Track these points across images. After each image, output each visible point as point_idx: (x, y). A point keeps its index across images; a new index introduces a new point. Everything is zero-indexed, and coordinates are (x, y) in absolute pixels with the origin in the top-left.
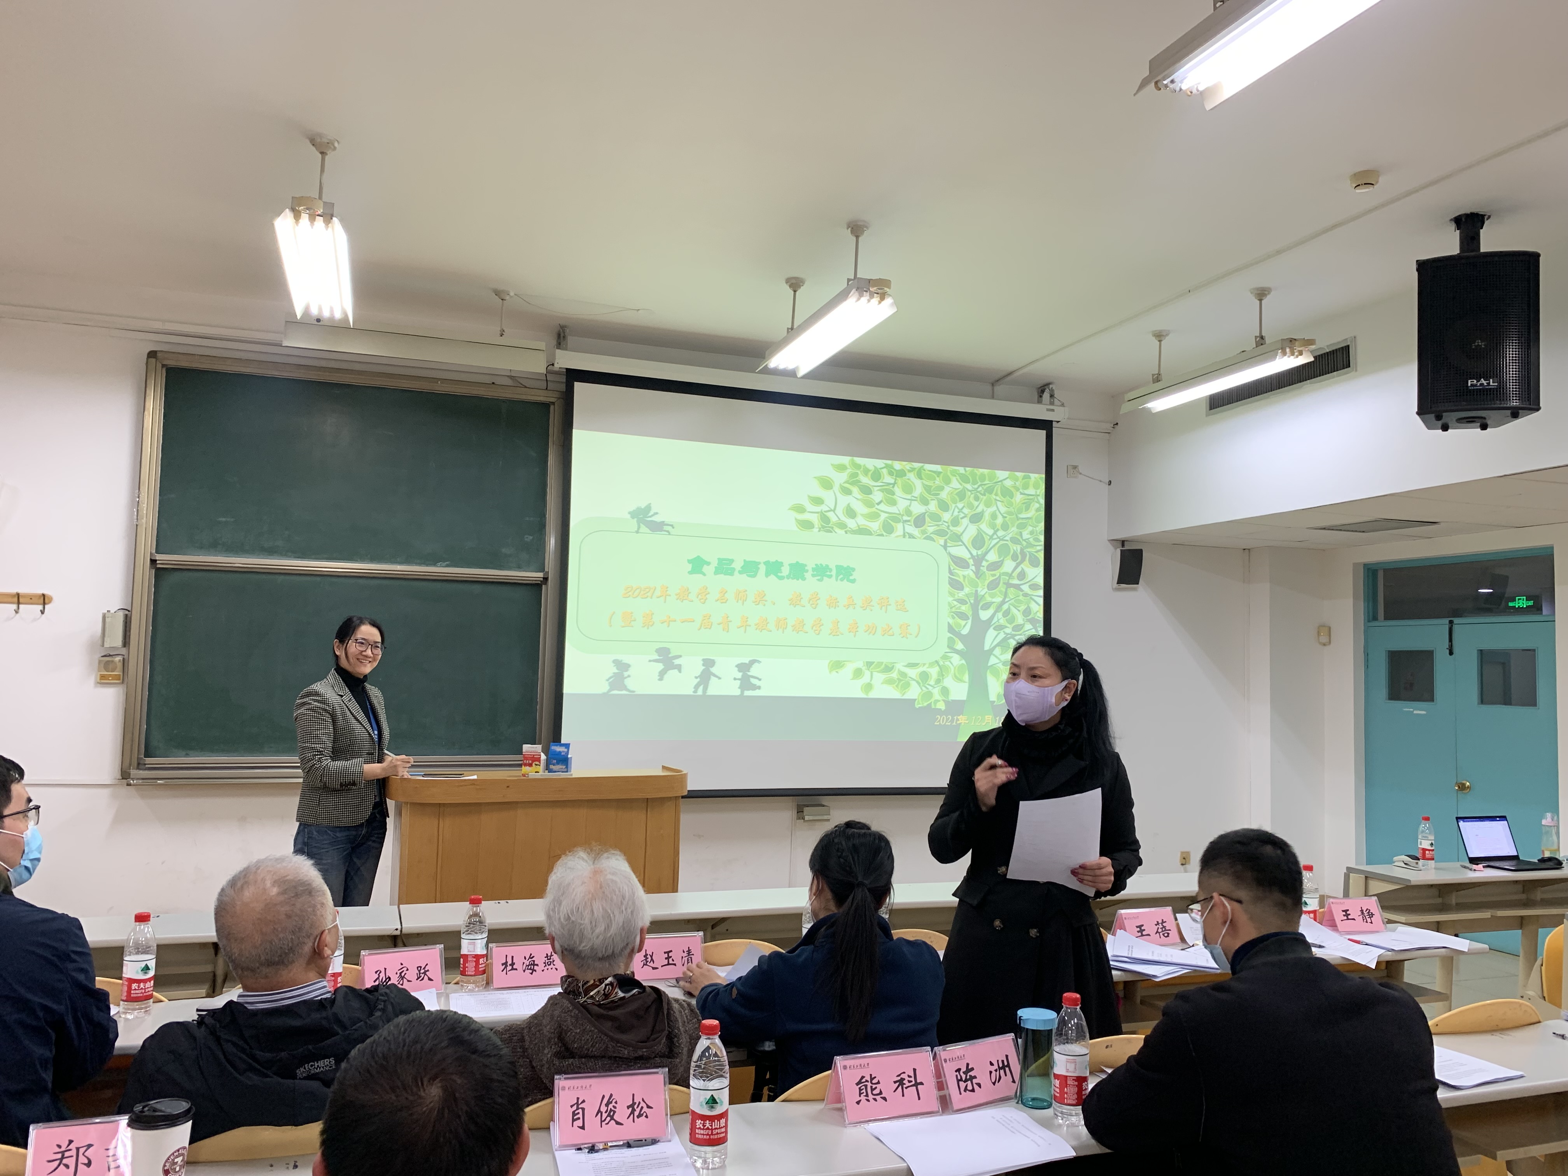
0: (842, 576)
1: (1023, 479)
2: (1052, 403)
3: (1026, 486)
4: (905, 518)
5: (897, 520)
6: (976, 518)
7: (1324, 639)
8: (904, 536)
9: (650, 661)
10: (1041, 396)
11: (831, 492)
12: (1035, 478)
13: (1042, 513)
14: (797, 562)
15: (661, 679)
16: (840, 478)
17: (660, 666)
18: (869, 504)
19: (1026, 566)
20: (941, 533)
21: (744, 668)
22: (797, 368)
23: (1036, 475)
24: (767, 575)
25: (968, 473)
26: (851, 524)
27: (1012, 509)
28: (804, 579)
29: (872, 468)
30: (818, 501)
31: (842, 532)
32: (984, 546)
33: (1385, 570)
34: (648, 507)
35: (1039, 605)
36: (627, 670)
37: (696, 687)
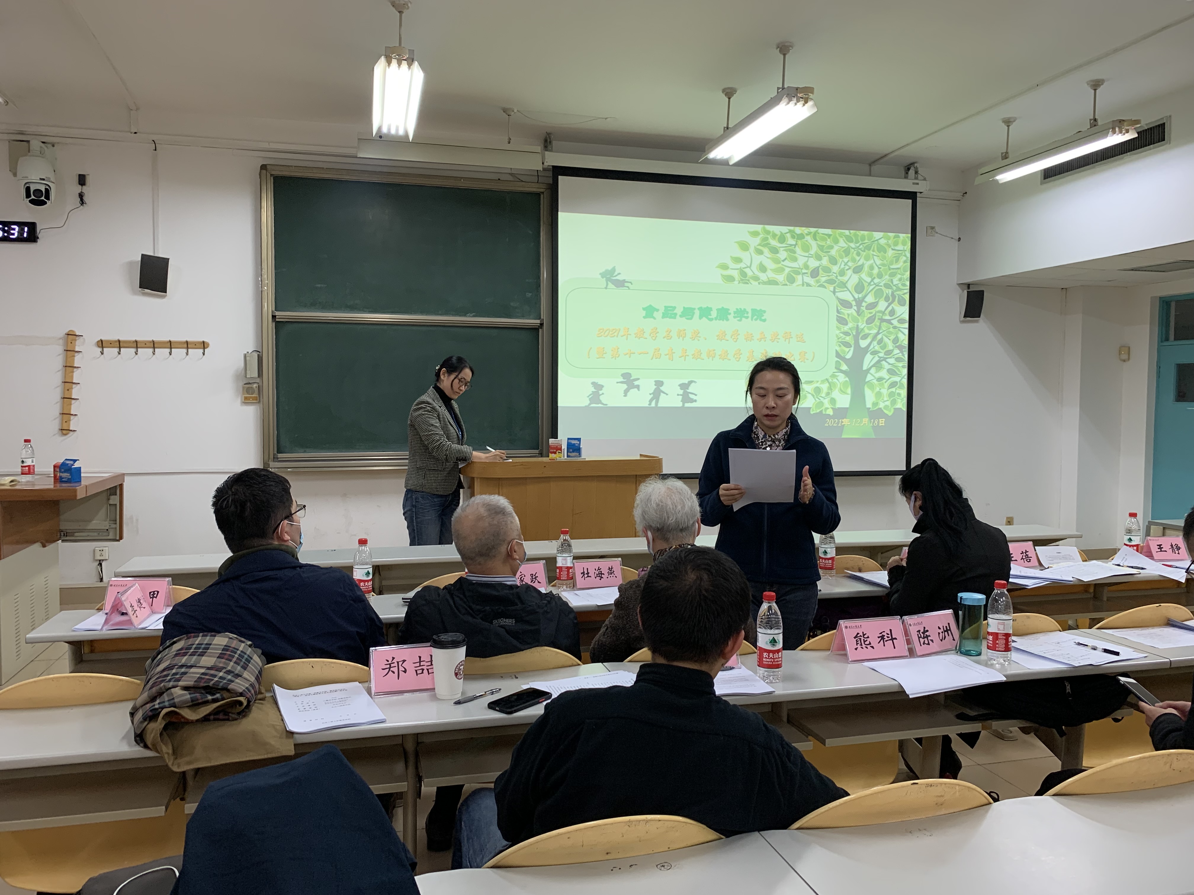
0: (756, 317)
1: (894, 238)
2: (916, 178)
3: (896, 244)
4: (804, 271)
5: (798, 273)
6: (858, 270)
7: (1124, 357)
8: (803, 285)
9: (617, 383)
10: (907, 173)
11: (747, 253)
12: (903, 237)
13: (908, 264)
14: (723, 307)
15: (625, 396)
16: (754, 242)
17: (625, 386)
18: (777, 261)
19: (895, 306)
20: (831, 282)
21: (684, 387)
22: (730, 158)
23: (904, 235)
24: (700, 318)
25: (852, 234)
26: (763, 277)
27: (885, 262)
28: (728, 320)
29: (779, 234)
30: (738, 260)
31: (757, 283)
32: (862, 292)
33: (1177, 302)
34: (614, 270)
35: (905, 335)
36: (601, 390)
37: (651, 401)
